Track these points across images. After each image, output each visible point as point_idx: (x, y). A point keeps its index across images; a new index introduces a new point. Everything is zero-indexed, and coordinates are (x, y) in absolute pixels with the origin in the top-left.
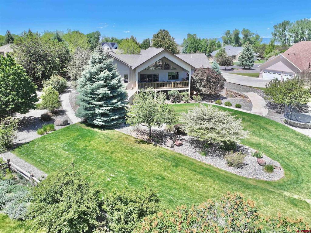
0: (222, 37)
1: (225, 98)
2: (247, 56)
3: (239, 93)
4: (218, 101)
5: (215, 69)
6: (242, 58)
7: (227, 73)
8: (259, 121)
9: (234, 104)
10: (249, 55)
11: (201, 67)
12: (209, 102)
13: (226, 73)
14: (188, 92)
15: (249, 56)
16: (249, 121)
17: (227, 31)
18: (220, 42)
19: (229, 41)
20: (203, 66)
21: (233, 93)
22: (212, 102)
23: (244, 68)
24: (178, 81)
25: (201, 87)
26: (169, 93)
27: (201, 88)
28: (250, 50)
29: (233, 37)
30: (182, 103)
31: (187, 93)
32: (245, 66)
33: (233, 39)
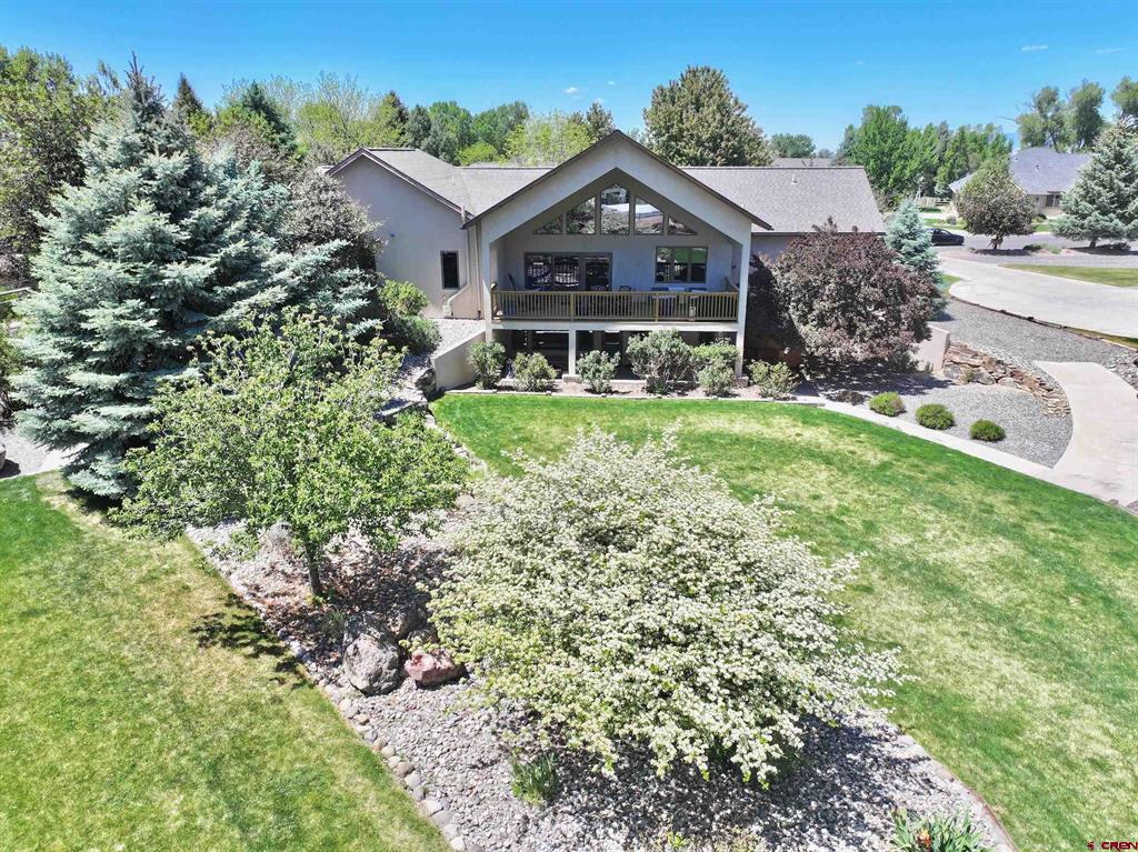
0: (1022, 120)
1: (942, 384)
2: (1112, 189)
3: (1016, 361)
4: (885, 396)
5: (904, 241)
6: (1084, 197)
7: (995, 266)
8: (1078, 538)
9: (966, 420)
10: (1122, 185)
11: (820, 225)
12: (840, 399)
13: (987, 266)
14: (733, 342)
15: (1120, 190)
16: (1014, 531)
17: (1043, 90)
18: (1005, 140)
19: (1048, 134)
20: (830, 221)
21: (977, 362)
22: (857, 400)
23: (1093, 244)
24: (704, 289)
25: (805, 324)
26: (634, 345)
27: (803, 329)
28: (1130, 160)
29: (1069, 114)
30: (697, 395)
31: (727, 349)
32: (1095, 234)
33: (1068, 124)
